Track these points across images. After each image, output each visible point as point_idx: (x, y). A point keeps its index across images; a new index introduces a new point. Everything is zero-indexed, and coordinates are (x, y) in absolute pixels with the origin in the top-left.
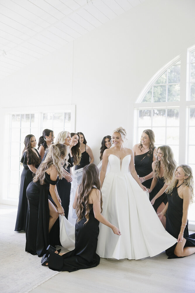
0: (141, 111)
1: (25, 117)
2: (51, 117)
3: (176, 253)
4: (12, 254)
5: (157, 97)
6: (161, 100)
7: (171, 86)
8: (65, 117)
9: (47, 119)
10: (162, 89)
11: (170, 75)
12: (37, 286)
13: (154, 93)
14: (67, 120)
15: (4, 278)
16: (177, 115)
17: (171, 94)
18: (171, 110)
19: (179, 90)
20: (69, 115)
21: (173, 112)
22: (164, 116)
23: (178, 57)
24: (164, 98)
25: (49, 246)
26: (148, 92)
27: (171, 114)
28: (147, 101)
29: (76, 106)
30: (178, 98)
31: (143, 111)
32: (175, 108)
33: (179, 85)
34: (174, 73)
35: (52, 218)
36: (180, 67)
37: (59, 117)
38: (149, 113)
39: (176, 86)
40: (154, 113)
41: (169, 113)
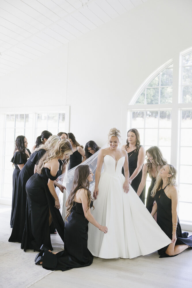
0: (134, 113)
1: (19, 117)
2: (45, 117)
4: (6, 254)
5: (150, 99)
6: (153, 102)
8: (59, 118)
9: (42, 119)
10: (154, 91)
11: (162, 77)
12: (30, 285)
13: (147, 94)
14: (61, 120)
16: (169, 117)
17: (163, 96)
18: (163, 112)
19: (172, 92)
20: (64, 115)
21: (165, 113)
22: (157, 117)
23: (170, 60)
24: (156, 100)
26: (141, 94)
27: (163, 115)
28: (140, 103)
29: (70, 107)
31: (135, 113)
32: (168, 110)
33: (171, 87)
34: (166, 76)
36: (173, 70)
37: (53, 117)
38: (142, 114)
39: (168, 88)
40: (147, 115)
41: (162, 115)
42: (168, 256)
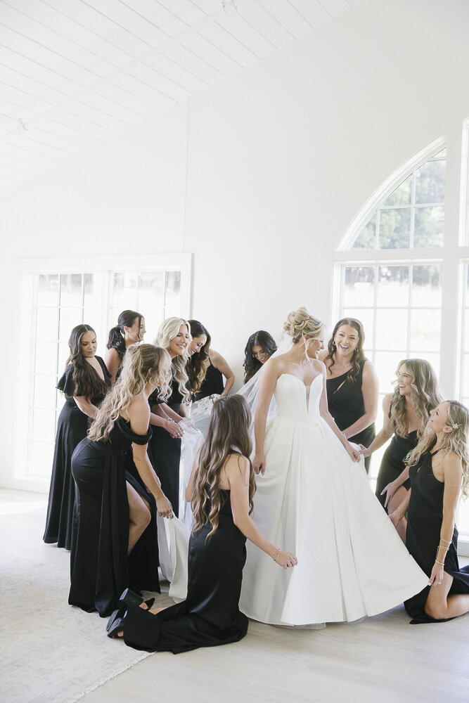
0: (349, 271)
1: (69, 280)
2: (132, 281)
3: (430, 610)
4: (38, 610)
5: (388, 238)
6: (397, 244)
7: (421, 209)
8: (167, 283)
9: (123, 286)
10: (399, 217)
11: (419, 184)
12: (96, 687)
13: (381, 226)
14: (170, 290)
15: (17, 666)
16: (435, 280)
17: (422, 230)
18: (420, 268)
19: (443, 219)
20: (177, 276)
21: (427, 272)
22: (405, 281)
23: (439, 141)
24: (402, 239)
25: (127, 590)
26: (367, 226)
27: (421, 277)
28: (363, 246)
29: (193, 256)
30: (439, 240)
31: (353, 270)
32: (432, 262)
33: (440, 208)
34: (428, 180)
35: (135, 524)
36: (445, 165)
37: (152, 281)
38: (368, 275)
39: (433, 211)
40: (381, 275)
41: (417, 275)
42: (430, 620)
